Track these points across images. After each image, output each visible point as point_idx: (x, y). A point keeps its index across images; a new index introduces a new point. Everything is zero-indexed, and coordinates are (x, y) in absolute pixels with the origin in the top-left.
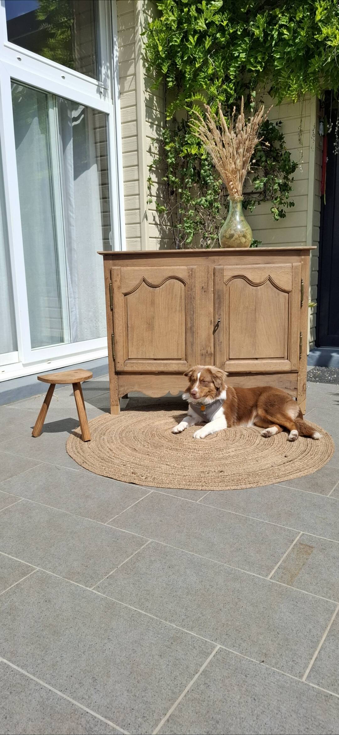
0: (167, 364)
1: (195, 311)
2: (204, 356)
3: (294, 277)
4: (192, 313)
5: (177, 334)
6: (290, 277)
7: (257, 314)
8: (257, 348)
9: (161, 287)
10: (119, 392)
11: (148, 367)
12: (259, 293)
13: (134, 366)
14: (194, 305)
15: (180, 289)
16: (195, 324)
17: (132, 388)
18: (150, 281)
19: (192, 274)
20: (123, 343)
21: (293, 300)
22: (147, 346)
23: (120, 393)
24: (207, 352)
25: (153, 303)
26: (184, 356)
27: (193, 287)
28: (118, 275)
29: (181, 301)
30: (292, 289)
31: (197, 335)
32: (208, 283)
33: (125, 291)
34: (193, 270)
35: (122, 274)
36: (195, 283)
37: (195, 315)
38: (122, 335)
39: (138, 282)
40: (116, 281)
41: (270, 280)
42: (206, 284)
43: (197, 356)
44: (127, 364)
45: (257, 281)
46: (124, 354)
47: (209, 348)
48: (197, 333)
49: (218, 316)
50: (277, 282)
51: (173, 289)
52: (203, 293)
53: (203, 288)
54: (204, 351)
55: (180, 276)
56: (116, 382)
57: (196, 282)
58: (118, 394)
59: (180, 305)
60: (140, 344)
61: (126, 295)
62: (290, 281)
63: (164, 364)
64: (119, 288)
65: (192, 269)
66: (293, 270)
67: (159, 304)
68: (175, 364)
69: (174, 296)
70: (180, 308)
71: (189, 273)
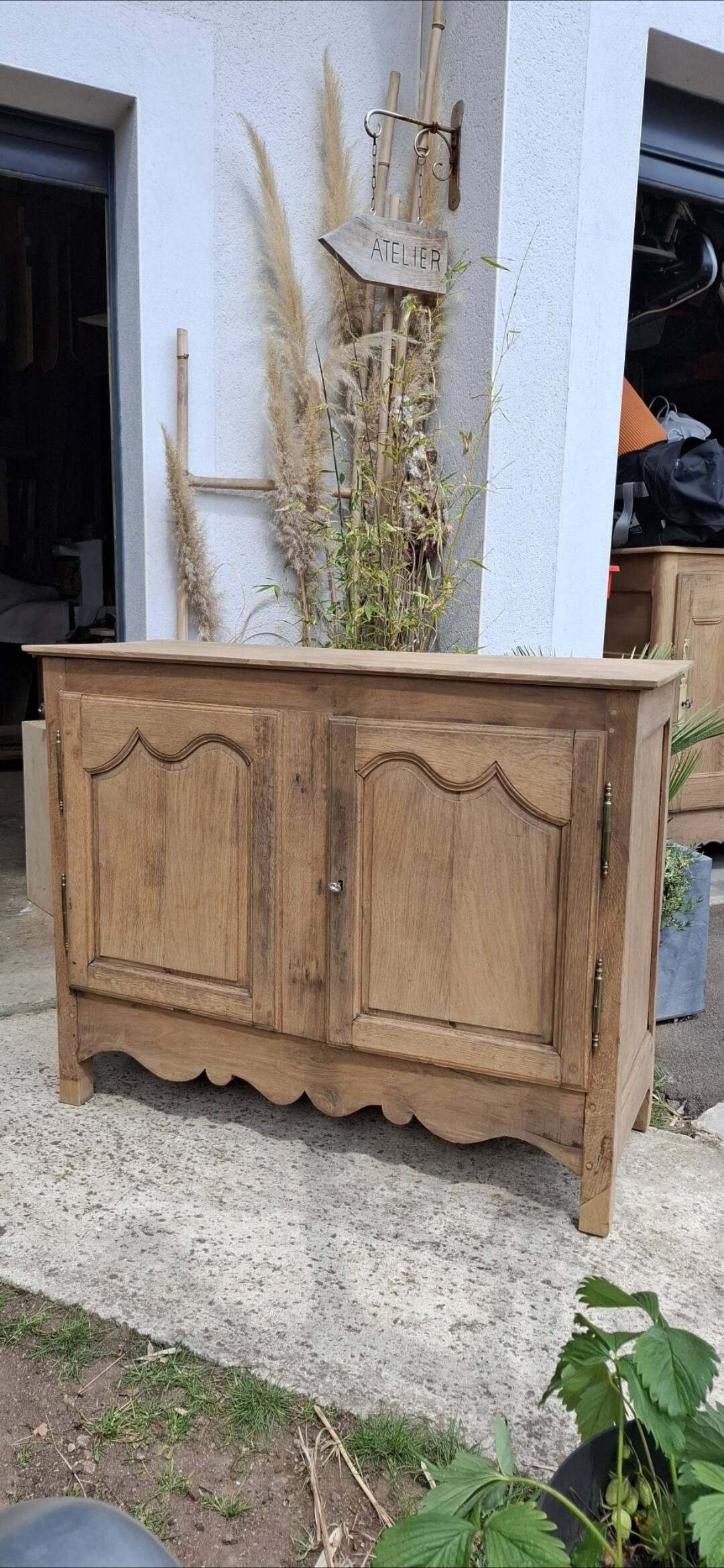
0: (196, 989)
1: (273, 846)
2: (298, 985)
3: (577, 777)
4: (265, 850)
5: (225, 907)
6: (566, 777)
7: (456, 881)
8: (453, 991)
9: (185, 763)
10: (79, 1044)
11: (147, 990)
12: (464, 816)
13: (113, 981)
14: (272, 828)
15: (234, 776)
16: (272, 885)
17: (111, 1041)
18: (153, 741)
19: (265, 735)
20: (87, 910)
21: (573, 854)
22: (147, 929)
23: (82, 1048)
24: (307, 976)
25: (162, 806)
26: (243, 974)
27: (267, 773)
28: (73, 718)
29: (238, 812)
30: (572, 815)
31: (278, 920)
32: (312, 766)
33: (91, 762)
34: (270, 723)
35: (84, 714)
36: (274, 761)
37: (272, 859)
38: (83, 886)
39: (122, 742)
40: (68, 733)
41: (498, 775)
42: (308, 769)
43: (277, 982)
44: (94, 972)
45: (459, 778)
46: (87, 940)
47: (314, 963)
48: (281, 914)
49: (337, 873)
50: (519, 786)
51: (215, 772)
52: (300, 794)
53: (297, 779)
54: (299, 971)
55: (236, 736)
56: (72, 1015)
57: (279, 759)
58: (78, 1050)
59: (236, 823)
60: (130, 920)
61: (95, 774)
62: (566, 790)
63: (188, 987)
64: (77, 753)
65: (267, 719)
66: (576, 755)
67: (178, 811)
68: (217, 993)
69: (217, 793)
70: (235, 831)
71: (257, 729)
